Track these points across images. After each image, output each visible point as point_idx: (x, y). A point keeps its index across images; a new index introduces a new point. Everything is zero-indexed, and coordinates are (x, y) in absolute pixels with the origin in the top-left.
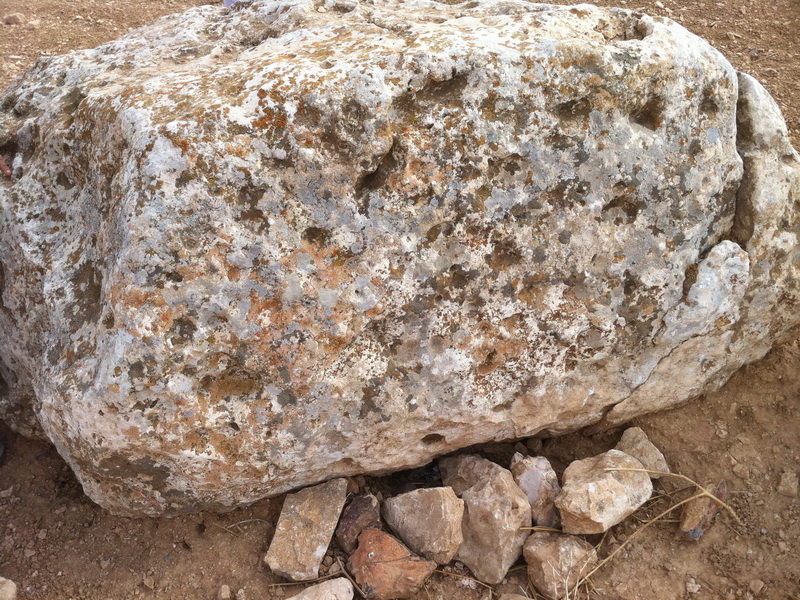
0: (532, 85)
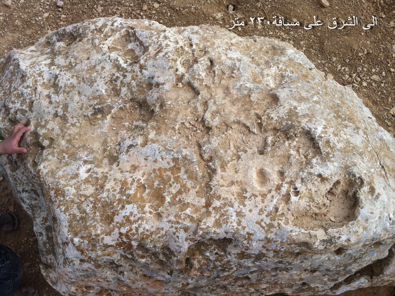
0: (267, 250)
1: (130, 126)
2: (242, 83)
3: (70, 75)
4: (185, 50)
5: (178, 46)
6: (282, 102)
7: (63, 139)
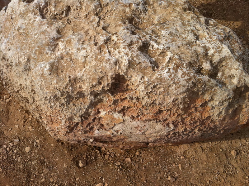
1: (143, 20)
2: (78, 37)
3: (187, 39)
4: (113, 48)
5: (118, 50)
6: (55, 30)
7: (179, 11)
